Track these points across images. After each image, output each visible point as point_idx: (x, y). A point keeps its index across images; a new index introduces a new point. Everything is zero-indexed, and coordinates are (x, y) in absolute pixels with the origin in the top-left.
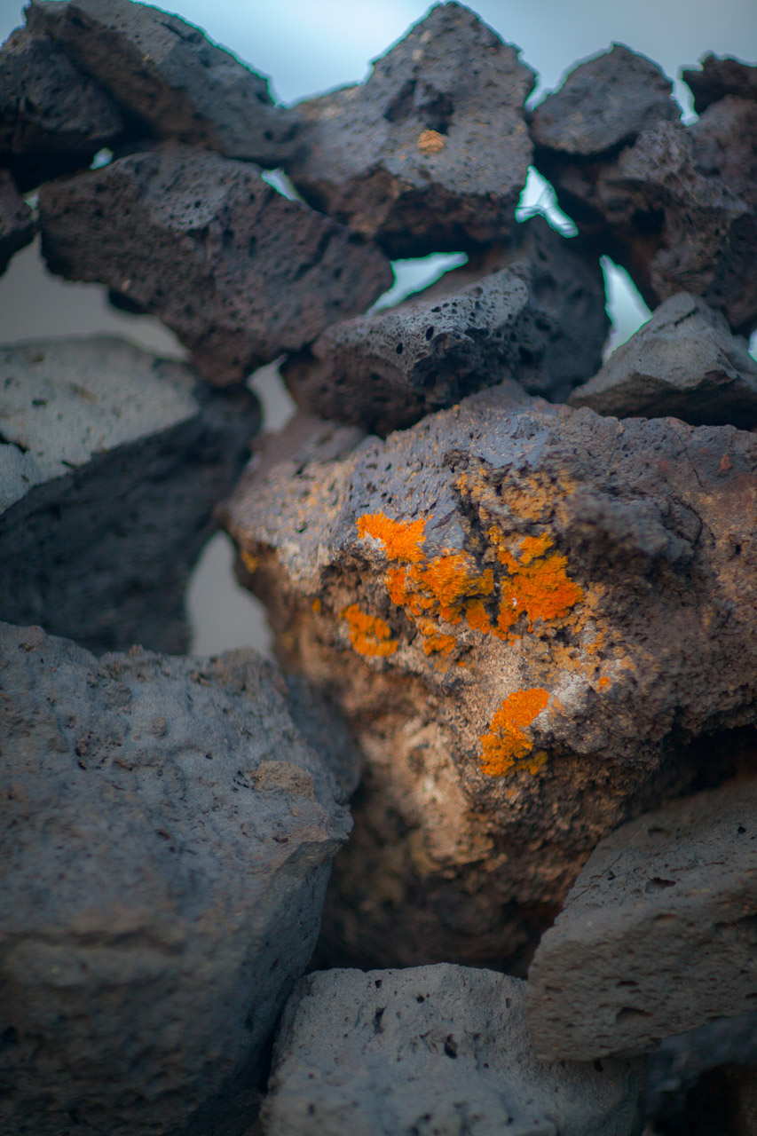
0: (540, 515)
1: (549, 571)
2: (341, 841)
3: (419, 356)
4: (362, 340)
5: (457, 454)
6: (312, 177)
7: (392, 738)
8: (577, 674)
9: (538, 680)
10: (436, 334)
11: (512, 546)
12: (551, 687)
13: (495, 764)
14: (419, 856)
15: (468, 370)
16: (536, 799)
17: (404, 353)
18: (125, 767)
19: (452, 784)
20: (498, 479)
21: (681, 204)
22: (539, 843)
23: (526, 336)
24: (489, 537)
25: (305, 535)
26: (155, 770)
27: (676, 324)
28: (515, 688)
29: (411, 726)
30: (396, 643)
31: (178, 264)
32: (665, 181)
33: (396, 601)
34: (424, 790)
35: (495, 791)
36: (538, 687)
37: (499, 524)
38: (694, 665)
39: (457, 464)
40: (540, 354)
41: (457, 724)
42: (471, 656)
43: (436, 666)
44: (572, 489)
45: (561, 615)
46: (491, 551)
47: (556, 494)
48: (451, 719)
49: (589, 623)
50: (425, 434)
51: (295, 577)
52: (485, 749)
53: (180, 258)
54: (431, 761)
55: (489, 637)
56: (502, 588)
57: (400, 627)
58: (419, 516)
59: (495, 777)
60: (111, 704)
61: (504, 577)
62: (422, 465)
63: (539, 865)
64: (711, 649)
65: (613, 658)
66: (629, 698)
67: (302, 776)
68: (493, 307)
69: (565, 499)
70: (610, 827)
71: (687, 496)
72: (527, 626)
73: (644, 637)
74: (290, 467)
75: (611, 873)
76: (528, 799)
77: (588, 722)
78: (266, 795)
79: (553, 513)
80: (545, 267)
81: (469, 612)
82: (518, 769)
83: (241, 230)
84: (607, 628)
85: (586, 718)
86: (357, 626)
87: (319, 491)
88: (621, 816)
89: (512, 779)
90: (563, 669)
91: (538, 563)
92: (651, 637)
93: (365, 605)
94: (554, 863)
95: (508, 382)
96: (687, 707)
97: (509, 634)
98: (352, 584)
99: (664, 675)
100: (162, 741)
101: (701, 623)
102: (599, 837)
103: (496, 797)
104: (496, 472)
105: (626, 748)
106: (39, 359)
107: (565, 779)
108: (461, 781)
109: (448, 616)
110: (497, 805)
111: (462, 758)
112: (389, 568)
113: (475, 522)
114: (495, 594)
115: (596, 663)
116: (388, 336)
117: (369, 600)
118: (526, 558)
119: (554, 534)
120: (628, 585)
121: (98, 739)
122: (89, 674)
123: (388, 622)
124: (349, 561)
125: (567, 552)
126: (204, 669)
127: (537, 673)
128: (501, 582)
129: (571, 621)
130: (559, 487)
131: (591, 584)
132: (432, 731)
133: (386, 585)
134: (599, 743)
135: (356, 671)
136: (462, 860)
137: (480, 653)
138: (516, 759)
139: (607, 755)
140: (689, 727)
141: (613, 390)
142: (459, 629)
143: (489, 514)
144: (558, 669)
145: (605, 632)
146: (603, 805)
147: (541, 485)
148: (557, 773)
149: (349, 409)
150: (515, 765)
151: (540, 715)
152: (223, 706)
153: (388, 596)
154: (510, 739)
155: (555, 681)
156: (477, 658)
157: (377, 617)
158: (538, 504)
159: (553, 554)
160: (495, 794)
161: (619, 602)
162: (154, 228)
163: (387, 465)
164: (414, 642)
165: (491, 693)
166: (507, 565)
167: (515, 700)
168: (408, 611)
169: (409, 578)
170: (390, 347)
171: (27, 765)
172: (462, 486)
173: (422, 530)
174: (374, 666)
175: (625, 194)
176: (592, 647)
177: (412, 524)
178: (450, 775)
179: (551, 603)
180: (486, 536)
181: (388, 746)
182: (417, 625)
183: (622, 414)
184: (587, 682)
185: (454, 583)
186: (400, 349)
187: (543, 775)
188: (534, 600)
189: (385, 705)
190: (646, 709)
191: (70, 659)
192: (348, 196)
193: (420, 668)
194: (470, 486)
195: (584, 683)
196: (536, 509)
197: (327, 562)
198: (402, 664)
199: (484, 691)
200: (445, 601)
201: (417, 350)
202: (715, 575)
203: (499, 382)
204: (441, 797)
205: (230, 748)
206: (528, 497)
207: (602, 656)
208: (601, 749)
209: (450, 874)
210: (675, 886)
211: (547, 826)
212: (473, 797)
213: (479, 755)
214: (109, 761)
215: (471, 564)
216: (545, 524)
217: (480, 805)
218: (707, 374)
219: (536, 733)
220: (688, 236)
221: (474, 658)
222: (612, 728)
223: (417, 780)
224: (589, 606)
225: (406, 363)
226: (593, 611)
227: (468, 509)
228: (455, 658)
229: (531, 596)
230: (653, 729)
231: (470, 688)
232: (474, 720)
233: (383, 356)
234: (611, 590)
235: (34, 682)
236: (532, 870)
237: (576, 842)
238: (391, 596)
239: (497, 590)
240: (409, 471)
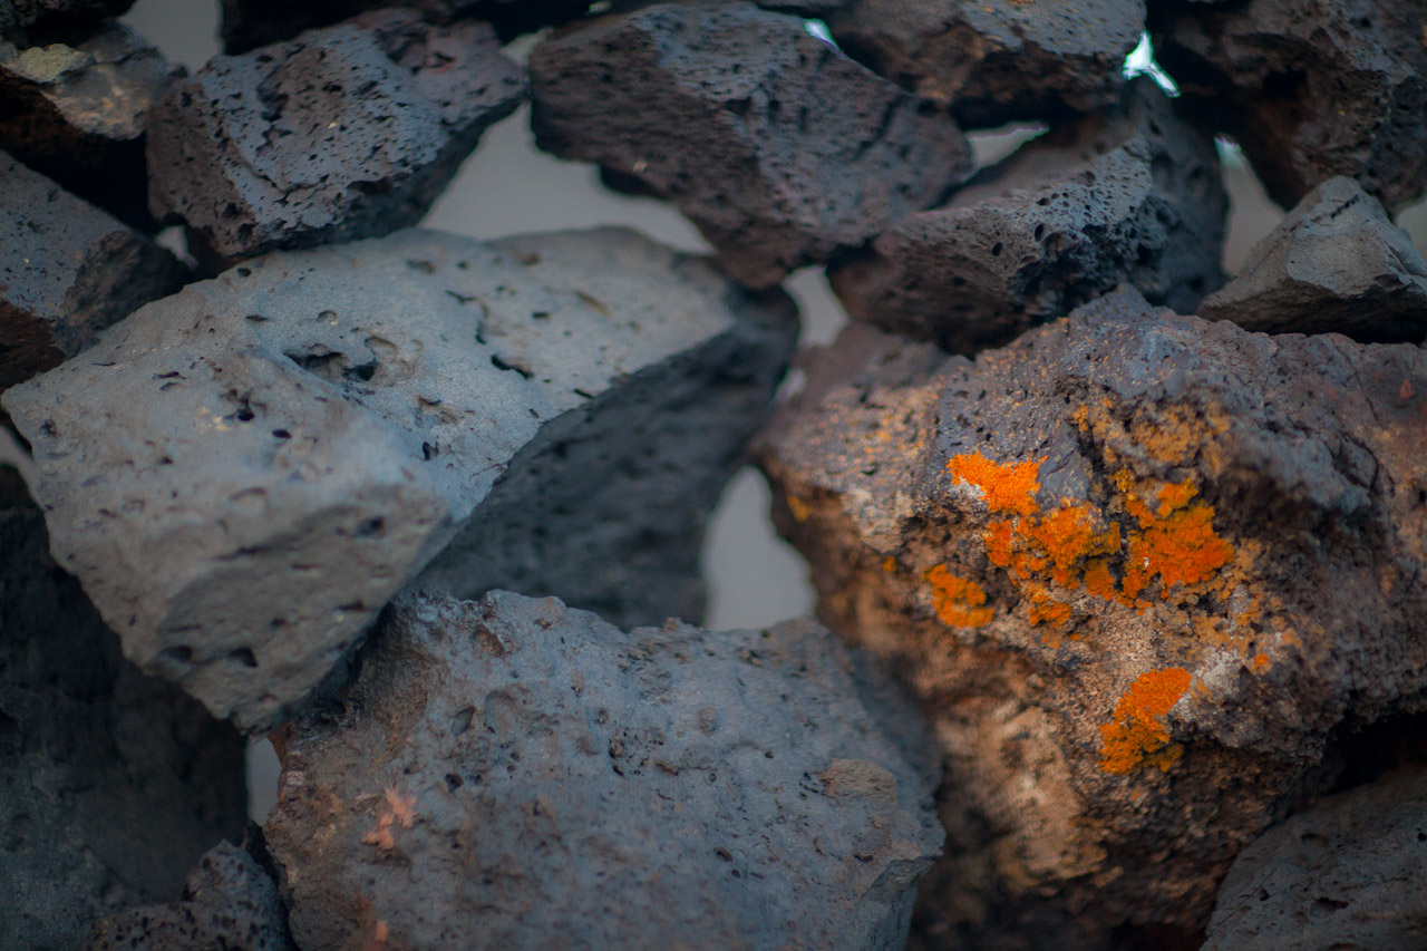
0: (1182, 458)
1: (1192, 524)
2: (934, 858)
3: (1024, 260)
4: (944, 237)
5: (1072, 380)
6: (868, 31)
7: (978, 724)
8: (1225, 650)
9: (1175, 658)
10: (1047, 233)
11: (1146, 494)
12: (1193, 666)
13: (1118, 760)
14: (1011, 868)
15: (1081, 275)
16: (1166, 801)
17: (1002, 255)
18: (669, 771)
19: (1058, 783)
20: (1127, 412)
21: (1332, 66)
22: (1164, 854)
23: (1146, 231)
24: (1115, 482)
25: (877, 480)
26: (707, 775)
27: (1333, 216)
28: (1146, 667)
29: (1002, 711)
30: (991, 610)
31: (712, 141)
32: (1312, 39)
33: (998, 561)
34: (1021, 790)
35: (1117, 792)
36: (1176, 667)
37: (1131, 467)
38: (1373, 639)
39: (1072, 392)
40: (1159, 252)
41: (1072, 711)
42: (1087, 627)
43: (1044, 639)
44: (1222, 424)
45: (1206, 578)
46: (1116, 501)
47: (1203, 431)
48: (1063, 705)
49: (1238, 587)
50: (1028, 355)
51: (867, 531)
52: (1106, 741)
53: (713, 135)
54: (1032, 754)
55: (1113, 604)
56: (1131, 544)
57: (998, 592)
58: (1027, 457)
59: (1117, 775)
60: (647, 691)
61: (1133, 532)
62: (1026, 392)
63: (1162, 880)
64: (1393, 619)
65: (1272, 631)
66: (1293, 680)
67: (883, 778)
68: (1110, 197)
69: (1215, 437)
70: (1254, 833)
71: (1358, 431)
72: (1160, 591)
73: (1310, 605)
74: (851, 393)
75: (1264, 892)
76: (1157, 802)
77: (1240, 709)
78: (842, 802)
79: (1199, 454)
80: (1159, 141)
81: (1089, 575)
82: (1146, 764)
83: (791, 102)
84: (1262, 593)
85: (1237, 705)
86: (943, 590)
87: (891, 422)
88: (1268, 820)
89: (1137, 777)
90: (1208, 645)
91: (1179, 516)
92: (1320, 606)
93: (954, 565)
94: (1181, 877)
95: (1124, 288)
96: (1364, 690)
97: (1138, 600)
98: (938, 540)
99: (1338, 652)
100: (712, 738)
101: (1380, 588)
102: (1240, 845)
103: (1118, 798)
104: (1125, 403)
105: (1286, 740)
106: (533, 260)
107: (1203, 776)
108: (1072, 780)
109: (1063, 579)
110: (1118, 809)
111: (1075, 751)
112: (991, 522)
113: (1098, 464)
114: (1122, 553)
115: (1250, 636)
116: (982, 234)
117: (962, 558)
118: (1165, 510)
119: (1200, 481)
120: (1291, 542)
121: (636, 737)
122: (620, 656)
123: (982, 586)
124: (939, 513)
125: (1215, 501)
126: (754, 646)
127: (1174, 649)
128: (1129, 538)
129: (1217, 585)
130: (1207, 424)
131: (1243, 541)
132: (1032, 717)
133: (984, 541)
134: (1253, 735)
135: (935, 644)
136: (1067, 874)
137: (1101, 625)
138: (1145, 753)
139: (1262, 749)
140: (1363, 714)
141: (1256, 298)
142: (1075, 595)
143: (1119, 456)
144: (1201, 644)
145: (1260, 599)
146: (1248, 807)
147: (1182, 419)
148: (1192, 770)
149: (919, 319)
150: (1142, 761)
151: (1181, 701)
152: (782, 692)
153: (985, 554)
154: (1141, 729)
155: (1198, 659)
156: (1097, 630)
157: (970, 580)
158: (1180, 443)
159: (1196, 504)
160: (1116, 796)
161: (1279, 563)
162: (682, 98)
163: (980, 393)
164: (1015, 610)
165: (1115, 673)
166: (1137, 517)
167: (1148, 683)
168: (1012, 574)
169: (1016, 534)
170: (984, 248)
171: (551, 770)
172: (1081, 421)
173: (1035, 476)
174: (964, 638)
175: (1258, 52)
176: (1244, 617)
177: (1018, 467)
178: (1057, 772)
179: (1193, 564)
180: (1111, 482)
181: (972, 734)
182: (1023, 590)
183: (1273, 329)
184: (1240, 660)
185: (1077, 540)
186: (997, 250)
187: (1176, 772)
188: (1171, 560)
189: (972, 684)
190: (1314, 693)
191: (595, 637)
192: (916, 56)
193: (1023, 642)
194: (1092, 421)
195: (1235, 661)
196: (1178, 450)
197: (909, 513)
198: (999, 636)
199: (1107, 671)
200: (1062, 563)
201: (1023, 253)
202: (1395, 528)
203: (1113, 288)
204: (1042, 798)
205: (793, 744)
206: (1166, 434)
207: (1258, 628)
208: (1256, 742)
209: (1050, 892)
210: (1349, 908)
211: (1178, 833)
212: (1087, 800)
213: (1098, 748)
214: (651, 763)
215: (1096, 516)
216: (1188, 467)
217: (1094, 809)
218: (1377, 278)
219: (1175, 723)
220: (1339, 105)
221: (1093, 630)
222: (1271, 717)
223: (1010, 777)
224: (1241, 567)
225: (1006, 267)
226: (1246, 573)
227: (1090, 448)
228: (1069, 630)
229: (1167, 555)
230: (1321, 717)
231: (1089, 667)
232: (1093, 706)
233: (974, 258)
234: (1268, 548)
235: (553, 668)
236: (1153, 885)
237: (1211, 851)
238: (989, 554)
239: (1124, 547)
240: (1009, 400)
